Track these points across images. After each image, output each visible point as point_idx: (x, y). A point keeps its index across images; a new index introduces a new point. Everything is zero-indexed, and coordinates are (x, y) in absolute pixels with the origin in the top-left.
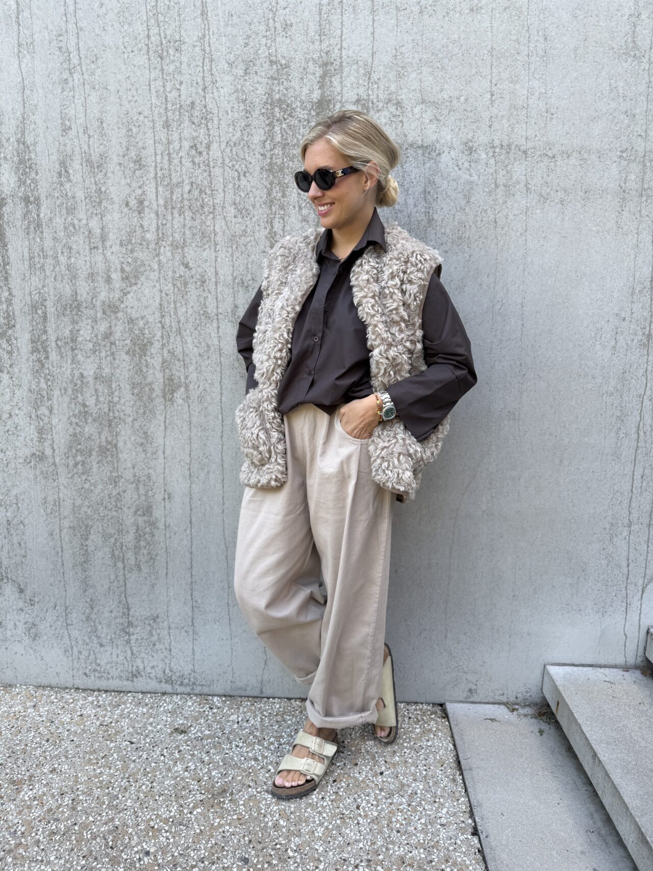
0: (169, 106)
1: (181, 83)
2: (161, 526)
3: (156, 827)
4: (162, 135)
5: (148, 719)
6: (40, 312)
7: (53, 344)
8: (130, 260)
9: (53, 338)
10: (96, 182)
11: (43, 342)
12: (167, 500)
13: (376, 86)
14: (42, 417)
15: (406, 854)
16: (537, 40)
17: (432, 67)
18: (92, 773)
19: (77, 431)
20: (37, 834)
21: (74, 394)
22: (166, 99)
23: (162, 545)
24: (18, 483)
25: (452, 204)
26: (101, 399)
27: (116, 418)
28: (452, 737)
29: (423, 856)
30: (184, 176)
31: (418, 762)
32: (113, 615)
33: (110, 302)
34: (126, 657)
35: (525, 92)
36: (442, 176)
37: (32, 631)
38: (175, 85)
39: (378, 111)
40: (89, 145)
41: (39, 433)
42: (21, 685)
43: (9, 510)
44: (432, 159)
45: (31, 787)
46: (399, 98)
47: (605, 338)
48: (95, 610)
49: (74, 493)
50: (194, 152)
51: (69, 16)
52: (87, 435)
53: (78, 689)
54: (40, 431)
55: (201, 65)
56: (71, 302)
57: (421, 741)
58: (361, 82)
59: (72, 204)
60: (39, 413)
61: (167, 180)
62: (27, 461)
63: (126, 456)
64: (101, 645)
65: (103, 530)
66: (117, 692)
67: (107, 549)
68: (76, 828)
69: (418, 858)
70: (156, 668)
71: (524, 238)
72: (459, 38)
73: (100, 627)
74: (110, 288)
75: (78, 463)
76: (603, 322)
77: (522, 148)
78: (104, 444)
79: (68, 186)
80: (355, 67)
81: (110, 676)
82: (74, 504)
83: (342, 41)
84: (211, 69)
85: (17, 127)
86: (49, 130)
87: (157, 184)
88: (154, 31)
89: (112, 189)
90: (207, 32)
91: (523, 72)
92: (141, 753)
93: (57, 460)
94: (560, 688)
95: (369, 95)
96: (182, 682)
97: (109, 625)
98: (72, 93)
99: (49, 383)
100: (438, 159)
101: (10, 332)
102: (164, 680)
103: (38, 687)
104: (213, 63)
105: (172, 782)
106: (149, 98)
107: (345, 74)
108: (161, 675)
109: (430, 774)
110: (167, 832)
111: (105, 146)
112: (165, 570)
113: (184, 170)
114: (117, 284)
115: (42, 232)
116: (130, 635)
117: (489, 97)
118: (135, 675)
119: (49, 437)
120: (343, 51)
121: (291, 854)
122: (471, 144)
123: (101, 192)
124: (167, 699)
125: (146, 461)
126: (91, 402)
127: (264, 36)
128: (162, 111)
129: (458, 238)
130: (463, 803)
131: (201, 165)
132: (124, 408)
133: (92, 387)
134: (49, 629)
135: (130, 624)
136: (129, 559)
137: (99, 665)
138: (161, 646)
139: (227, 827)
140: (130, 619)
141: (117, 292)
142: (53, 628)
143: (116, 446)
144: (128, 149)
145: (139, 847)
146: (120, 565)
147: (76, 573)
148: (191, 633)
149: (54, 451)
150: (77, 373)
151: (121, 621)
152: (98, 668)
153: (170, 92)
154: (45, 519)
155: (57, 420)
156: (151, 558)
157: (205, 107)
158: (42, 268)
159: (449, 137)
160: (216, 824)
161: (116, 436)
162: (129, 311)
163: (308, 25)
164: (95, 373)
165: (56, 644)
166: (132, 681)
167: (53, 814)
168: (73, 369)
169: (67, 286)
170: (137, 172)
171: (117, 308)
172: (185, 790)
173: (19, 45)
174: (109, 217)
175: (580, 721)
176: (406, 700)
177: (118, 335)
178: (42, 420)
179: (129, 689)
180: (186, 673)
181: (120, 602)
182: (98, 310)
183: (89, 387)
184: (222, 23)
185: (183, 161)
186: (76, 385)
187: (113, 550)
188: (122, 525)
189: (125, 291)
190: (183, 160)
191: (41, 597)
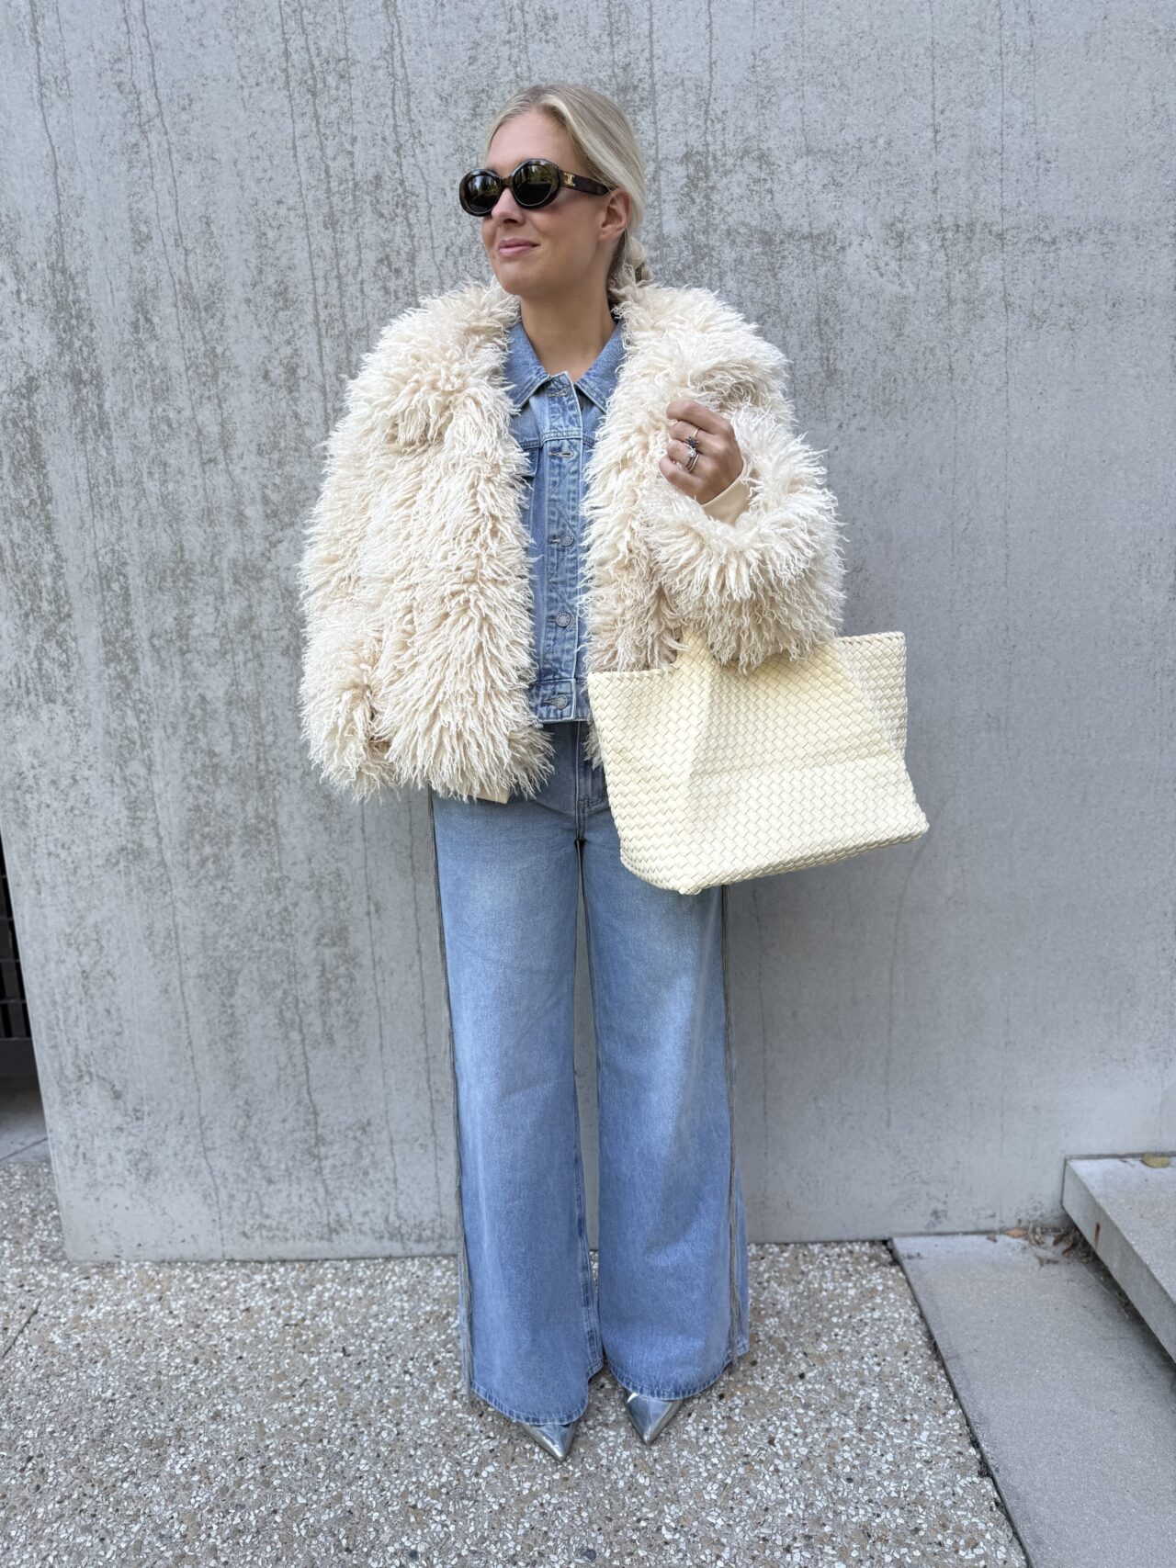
0: (334, 184)
1: (354, 140)
2: (366, 961)
3: (419, 1506)
4: (323, 241)
5: (368, 1308)
6: (115, 586)
7: (146, 645)
8: (278, 480)
9: (144, 634)
10: (204, 338)
11: (126, 642)
12: (374, 916)
13: (719, 126)
14: (134, 780)
15: (870, 1520)
16: (1016, 23)
17: (822, 83)
18: (287, 1415)
19: (202, 802)
20: (209, 1536)
21: (190, 734)
22: (327, 172)
23: (370, 995)
24: (97, 903)
25: (870, 340)
26: (243, 740)
27: (271, 773)
28: (915, 1300)
29: (900, 1521)
30: (370, 318)
31: (863, 1350)
32: (288, 1126)
33: (246, 560)
34: (315, 1200)
35: (997, 123)
36: (849, 289)
37: (143, 1165)
38: (342, 145)
39: (726, 174)
40: (186, 268)
41: (129, 809)
42: (128, 1262)
43: (85, 953)
44: (829, 258)
45: (182, 1451)
46: (764, 146)
47: (1157, 571)
48: (255, 1121)
49: (203, 914)
50: (385, 270)
51: (131, 22)
52: (220, 807)
53: (232, 1261)
54: (133, 805)
55: (390, 103)
56: (172, 565)
57: (861, 1310)
58: (691, 120)
59: (162, 382)
60: (128, 772)
61: (338, 326)
62: (110, 862)
63: (294, 841)
64: (270, 1182)
65: (261, 975)
66: (304, 1261)
67: (270, 1010)
68: (278, 1518)
69: (893, 1526)
70: (371, 1215)
71: (1004, 396)
72: (871, 26)
73: (265, 1150)
74: (243, 535)
75: (207, 859)
76: (1152, 543)
77: (995, 229)
78: (253, 821)
79: (152, 347)
80: (679, 92)
81: (289, 1235)
82: (203, 933)
83: (651, 42)
84: (409, 111)
85: (49, 240)
86: (110, 244)
87: (319, 336)
88: (297, 42)
89: (235, 348)
90: (397, 40)
91: (991, 85)
92: (367, 1372)
93: (168, 856)
94: (1101, 1201)
95: (707, 145)
96: (420, 1236)
97: (281, 1145)
98: (148, 170)
99: (143, 717)
100: (840, 257)
101: (63, 626)
102: (387, 1235)
103: (160, 1263)
104: (412, 99)
105: (433, 1421)
106: (294, 171)
107: (660, 106)
108: (381, 1226)
109: (887, 1370)
110: (440, 1512)
111: (218, 268)
112: (378, 1040)
113: (369, 305)
114: (257, 525)
115: (109, 438)
116: (320, 1160)
117: (930, 134)
118: (334, 1229)
119: (150, 815)
120: (656, 63)
121: (668, 1536)
122: (900, 226)
123: (216, 356)
124: (397, 1269)
125: (331, 846)
126: (223, 747)
127: (505, 42)
128: (321, 195)
129: (883, 403)
130: (954, 1419)
131: (400, 294)
132: (284, 754)
133: (222, 719)
134: (172, 1159)
135: (320, 1140)
136: (310, 1024)
137: (267, 1217)
138: (379, 1175)
139: (547, 1496)
140: (320, 1130)
141: (257, 541)
142: (180, 1157)
143: (274, 823)
144: (261, 272)
145: (397, 1545)
146: (295, 1035)
147: (216, 1057)
148: (431, 1148)
149: (160, 839)
150: (193, 695)
151: (304, 1135)
152: (268, 1222)
153: (334, 158)
154: (151, 963)
155: (162, 785)
156: (351, 1021)
157: (402, 183)
158: (115, 505)
159: (859, 217)
160: (525, 1492)
161: (274, 805)
162: (283, 575)
163: (586, 17)
164: (226, 693)
165: (186, 1185)
166: (330, 1240)
167: (232, 1496)
168: (185, 688)
169: (164, 536)
170: (281, 313)
171: (260, 570)
172: (459, 1434)
173: (41, 84)
174: (233, 401)
175: (1146, 1259)
176: (822, 1237)
177: (265, 621)
178: (134, 785)
179: (324, 1255)
180: (427, 1219)
181: (299, 1103)
182: (225, 576)
183: (217, 720)
184: (424, 21)
185: (367, 288)
186: (192, 717)
187: (281, 1011)
188: (294, 965)
189: (273, 539)
190: (365, 286)
191: (154, 1104)
